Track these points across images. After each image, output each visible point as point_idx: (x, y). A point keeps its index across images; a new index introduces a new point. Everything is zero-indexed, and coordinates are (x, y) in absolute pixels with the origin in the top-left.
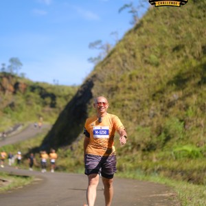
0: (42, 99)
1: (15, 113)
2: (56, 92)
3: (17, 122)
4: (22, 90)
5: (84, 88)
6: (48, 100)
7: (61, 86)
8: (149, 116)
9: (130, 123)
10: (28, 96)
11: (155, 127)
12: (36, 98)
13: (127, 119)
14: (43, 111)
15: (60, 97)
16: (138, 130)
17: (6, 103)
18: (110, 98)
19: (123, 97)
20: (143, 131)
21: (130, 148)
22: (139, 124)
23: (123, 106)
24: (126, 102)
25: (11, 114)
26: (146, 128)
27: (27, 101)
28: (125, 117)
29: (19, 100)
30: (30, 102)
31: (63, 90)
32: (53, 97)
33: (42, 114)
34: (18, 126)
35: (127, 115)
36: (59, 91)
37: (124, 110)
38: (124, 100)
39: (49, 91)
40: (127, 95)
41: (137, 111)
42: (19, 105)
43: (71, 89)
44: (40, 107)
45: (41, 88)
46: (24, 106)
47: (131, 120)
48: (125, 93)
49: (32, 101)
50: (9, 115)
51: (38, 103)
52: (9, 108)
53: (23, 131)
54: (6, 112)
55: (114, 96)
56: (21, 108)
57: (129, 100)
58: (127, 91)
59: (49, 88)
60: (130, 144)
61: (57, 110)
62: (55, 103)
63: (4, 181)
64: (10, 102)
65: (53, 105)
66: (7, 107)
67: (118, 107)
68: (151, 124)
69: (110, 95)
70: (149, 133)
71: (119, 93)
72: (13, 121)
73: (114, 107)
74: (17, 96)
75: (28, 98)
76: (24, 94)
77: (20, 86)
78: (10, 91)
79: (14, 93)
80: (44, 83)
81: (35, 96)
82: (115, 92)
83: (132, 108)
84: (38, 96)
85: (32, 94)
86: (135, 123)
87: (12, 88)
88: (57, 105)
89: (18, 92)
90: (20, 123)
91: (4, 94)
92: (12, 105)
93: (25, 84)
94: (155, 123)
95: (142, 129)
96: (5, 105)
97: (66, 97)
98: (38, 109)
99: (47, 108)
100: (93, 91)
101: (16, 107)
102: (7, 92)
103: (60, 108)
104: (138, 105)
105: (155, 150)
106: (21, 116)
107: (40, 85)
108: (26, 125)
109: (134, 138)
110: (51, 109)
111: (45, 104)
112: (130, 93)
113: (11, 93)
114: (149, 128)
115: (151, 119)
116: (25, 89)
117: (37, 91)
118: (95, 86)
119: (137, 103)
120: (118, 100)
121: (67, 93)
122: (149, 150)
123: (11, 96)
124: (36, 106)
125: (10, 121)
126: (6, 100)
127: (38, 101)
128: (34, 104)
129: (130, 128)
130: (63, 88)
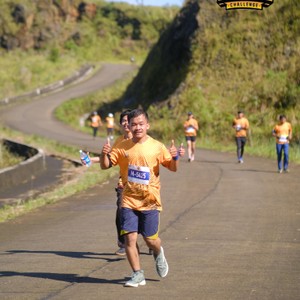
0: (120, 27)
1: (81, 49)
2: (140, 17)
3: (84, 62)
4: (90, 14)
5: (185, 14)
6: (129, 28)
7: (149, 7)
8: (284, 54)
9: (255, 66)
10: (100, 23)
11: (294, 70)
12: (111, 27)
13: (251, 60)
14: (122, 45)
15: (146, 23)
16: (268, 76)
17: (68, 35)
18: (225, 28)
19: (244, 26)
20: (275, 78)
21: (256, 103)
22: (269, 66)
23: (245, 39)
24: (250, 34)
25: (75, 50)
26: (281, 73)
27: (98, 30)
28: (248, 56)
29: (86, 29)
30: (102, 32)
31: (150, 13)
32: (136, 23)
33: (121, 50)
34: (87, 69)
35: (250, 53)
36: (144, 15)
37: (247, 45)
38: (245, 31)
39: (130, 15)
40: (250, 23)
41: (266, 47)
42: (86, 36)
43: (162, 12)
44: (117, 40)
45: (119, 11)
46: (94, 39)
47: (257, 60)
48: (247, 20)
49: (106, 30)
50: (73, 53)
51: (114, 34)
52: (72, 41)
53: (94, 76)
54: (67, 48)
55: (231, 25)
56: (90, 42)
57: (254, 31)
58: (249, 17)
59: (129, 10)
60: (256, 98)
61: (143, 43)
62: (140, 33)
63: (76, 165)
64: (73, 33)
65: (136, 36)
66: (69, 39)
67: (237, 43)
68: (287, 67)
69: (224, 24)
70: (284, 81)
71: (237, 21)
72: (79, 61)
73: (232, 42)
74: (83, 24)
75: (100, 27)
76: (93, 19)
77: (87, 8)
78: (72, 15)
79: (79, 19)
80: (122, 3)
81: (109, 22)
82: (232, 19)
83: (257, 42)
84: (114, 23)
85: (104, 20)
86: (263, 65)
87: (75, 12)
88: (141, 36)
89: (84, 17)
90: (90, 63)
91: (64, 20)
92: (76, 37)
93: (94, 5)
94: (294, 65)
95: (273, 74)
96: (66, 37)
97: (154, 24)
98: (114, 41)
99: (128, 41)
100: (198, 18)
101: (83, 39)
102: (68, 17)
103: (146, 41)
104: (267, 39)
105: (294, 105)
106: (90, 53)
107: (117, 6)
108: (98, 67)
109: (262, 88)
110: (133, 42)
111: (124, 35)
112: (254, 20)
113: (74, 19)
114: (286, 72)
115: (287, 59)
116: (95, 13)
117: (111, 15)
118: (201, 11)
119: (266, 34)
120: (236, 32)
121: (156, 18)
122: (285, 106)
123: (75, 23)
124: (111, 38)
125: (74, 61)
126: (66, 29)
127: (114, 31)
128: (109, 34)
129: (256, 73)
130: (150, 9)
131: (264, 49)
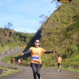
0: (20, 39)
1: (10, 44)
3: (11, 47)
4: (13, 35)
5: (38, 33)
6: (23, 39)
7: (28, 33)
8: (64, 44)
9: (57, 47)
10: (15, 37)
11: (67, 48)
12: (18, 38)
13: (55, 45)
14: (21, 43)
15: (27, 37)
16: (60, 50)
17: (6, 40)
18: (48, 37)
19: (54, 36)
20: (62, 50)
21: (57, 57)
22: (60, 47)
23: (54, 40)
24: (55, 39)
25: (8, 44)
26: (63, 49)
27: (15, 39)
28: (54, 44)
29: (12, 39)
30: (16, 40)
31: (29, 35)
32: (25, 37)
34: (11, 49)
35: (55, 43)
36: (27, 35)
37: (54, 42)
38: (54, 38)
39: (23, 35)
41: (59, 42)
42: (11, 41)
43: (32, 34)
44: (20, 42)
45: (20, 34)
46: (14, 41)
47: (57, 46)
48: (54, 35)
50: (8, 45)
51: (19, 40)
52: (8, 42)
53: (13, 51)
54: (6, 44)
55: (50, 36)
56: (12, 42)
58: (55, 34)
59: (23, 34)
60: (57, 55)
61: (26, 43)
62: (26, 40)
63: (7, 70)
64: (8, 40)
66: (7, 41)
67: (52, 41)
68: (65, 47)
69: (48, 36)
70: (64, 51)
71: (52, 35)
72: (9, 47)
73: (50, 41)
74: (11, 38)
76: (13, 36)
77: (12, 33)
78: (8, 35)
79: (10, 36)
80: (21, 32)
82: (50, 35)
83: (57, 41)
84: (19, 37)
85: (16, 36)
86: (58, 47)
88: (26, 41)
89: (11, 36)
90: (12, 48)
91: (6, 36)
92: (9, 41)
93: (14, 33)
94: (67, 47)
95: (61, 49)
96: (6, 41)
97: (30, 38)
98: (19, 42)
99: (22, 42)
100: (41, 34)
101: (10, 41)
104: (60, 40)
105: (67, 57)
106: (12, 45)
108: (14, 48)
109: (58, 53)
110: (24, 42)
111: (21, 40)
112: (56, 35)
113: (8, 36)
114: (65, 49)
115: (65, 45)
116: (14, 35)
117: (18, 35)
118: (42, 32)
119: (59, 39)
120: (51, 38)
121: (30, 36)
122: (64, 58)
123: (9, 37)
124: (18, 41)
125: (8, 47)
126: (6, 39)
127: (19, 39)
128: (17, 40)
129: (57, 49)
130: (29, 34)
131: (59, 43)
